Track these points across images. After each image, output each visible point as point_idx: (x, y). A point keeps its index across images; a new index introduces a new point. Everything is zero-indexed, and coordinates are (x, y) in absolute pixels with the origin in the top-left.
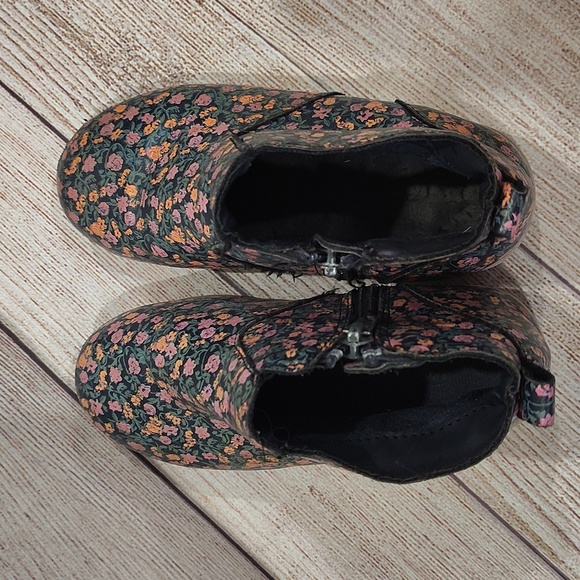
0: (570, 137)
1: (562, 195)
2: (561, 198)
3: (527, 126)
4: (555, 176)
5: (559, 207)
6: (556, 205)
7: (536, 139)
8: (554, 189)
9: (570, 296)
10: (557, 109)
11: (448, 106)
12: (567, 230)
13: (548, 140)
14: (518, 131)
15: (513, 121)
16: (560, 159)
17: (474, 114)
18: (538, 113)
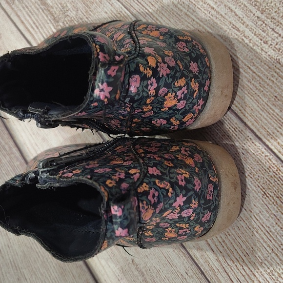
0: (264, 34)
1: (259, 76)
2: (258, 79)
3: (238, 30)
4: (255, 63)
5: (258, 85)
6: (255, 83)
7: (243, 38)
8: (254, 73)
9: (263, 150)
10: (256, 15)
11: (195, 22)
12: (262, 102)
13: (250, 38)
14: (233, 34)
15: (230, 27)
16: (258, 51)
17: (209, 25)
18: (245, 19)
